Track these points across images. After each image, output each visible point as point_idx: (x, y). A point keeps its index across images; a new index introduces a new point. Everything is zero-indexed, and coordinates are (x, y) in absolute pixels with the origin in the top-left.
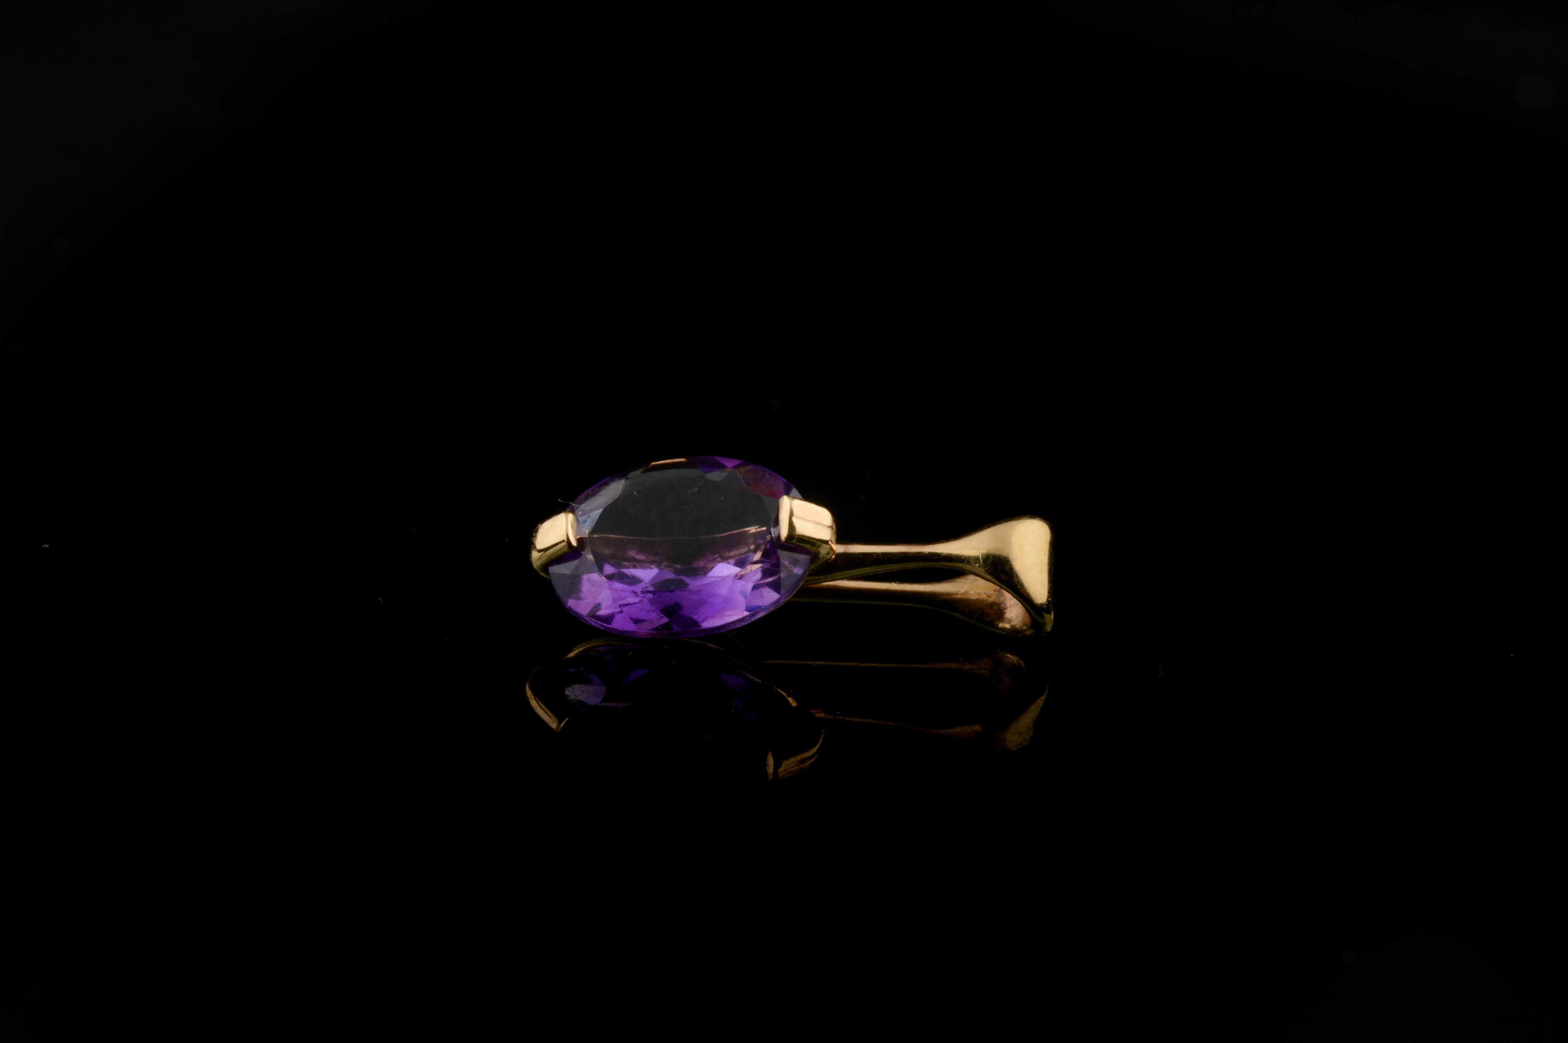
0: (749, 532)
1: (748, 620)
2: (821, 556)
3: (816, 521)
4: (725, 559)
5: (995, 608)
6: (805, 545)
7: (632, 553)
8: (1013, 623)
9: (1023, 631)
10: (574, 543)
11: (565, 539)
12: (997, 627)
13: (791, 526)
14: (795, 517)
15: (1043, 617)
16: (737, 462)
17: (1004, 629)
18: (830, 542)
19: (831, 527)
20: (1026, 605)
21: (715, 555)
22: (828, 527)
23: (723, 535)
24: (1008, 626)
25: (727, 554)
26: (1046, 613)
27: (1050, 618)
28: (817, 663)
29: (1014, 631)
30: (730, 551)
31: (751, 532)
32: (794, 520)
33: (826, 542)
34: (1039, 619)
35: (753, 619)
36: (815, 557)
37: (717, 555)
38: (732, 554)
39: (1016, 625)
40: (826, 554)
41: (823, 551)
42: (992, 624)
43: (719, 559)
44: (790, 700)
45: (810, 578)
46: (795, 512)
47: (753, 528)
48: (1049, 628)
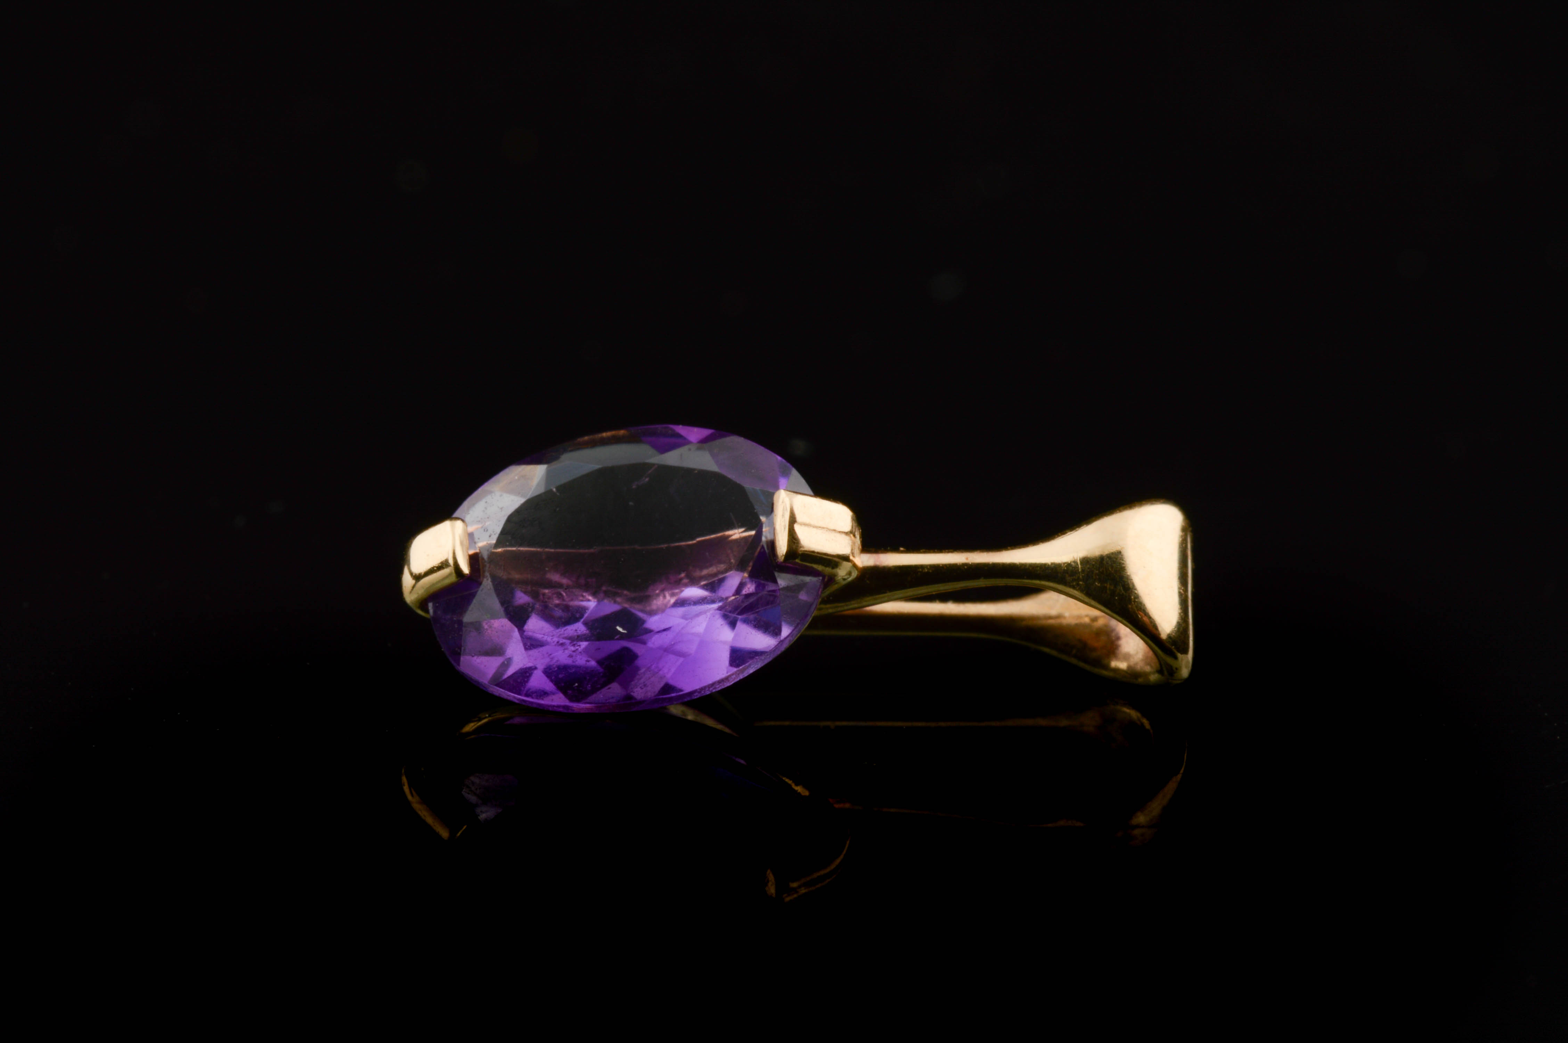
0: (730, 539)
1: (735, 679)
2: (839, 578)
3: (829, 527)
4: (693, 581)
5: (1103, 638)
6: (815, 566)
7: (555, 577)
8: (1132, 662)
9: (1144, 675)
10: (466, 569)
11: (451, 562)
12: (1107, 667)
13: (793, 537)
14: (799, 524)
15: (1176, 658)
16: (706, 432)
17: (1117, 670)
18: (851, 558)
19: (851, 532)
20: (1150, 642)
21: (680, 573)
22: (846, 533)
23: (690, 542)
24: (1123, 665)
25: (698, 573)
26: (1181, 654)
27: (1186, 662)
28: (839, 723)
29: (1133, 674)
30: (702, 569)
31: (734, 537)
32: (797, 528)
33: (846, 558)
34: (1169, 660)
35: (741, 677)
36: (830, 580)
37: (683, 575)
38: (705, 572)
39: (1136, 664)
40: (846, 575)
41: (842, 572)
42: (1101, 662)
43: (685, 581)
44: (799, 789)
45: (823, 606)
46: (799, 517)
47: (736, 531)
48: (1185, 672)
